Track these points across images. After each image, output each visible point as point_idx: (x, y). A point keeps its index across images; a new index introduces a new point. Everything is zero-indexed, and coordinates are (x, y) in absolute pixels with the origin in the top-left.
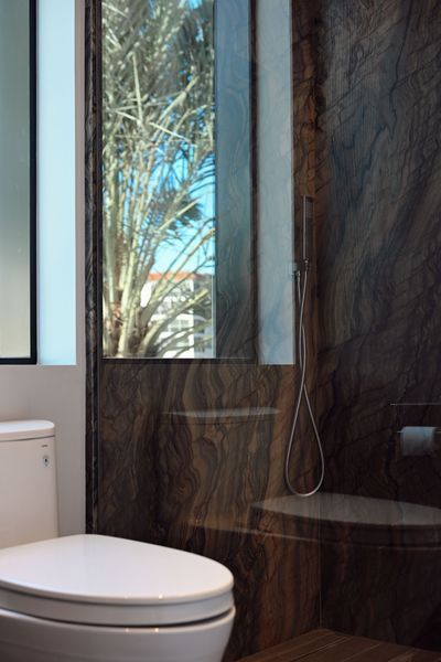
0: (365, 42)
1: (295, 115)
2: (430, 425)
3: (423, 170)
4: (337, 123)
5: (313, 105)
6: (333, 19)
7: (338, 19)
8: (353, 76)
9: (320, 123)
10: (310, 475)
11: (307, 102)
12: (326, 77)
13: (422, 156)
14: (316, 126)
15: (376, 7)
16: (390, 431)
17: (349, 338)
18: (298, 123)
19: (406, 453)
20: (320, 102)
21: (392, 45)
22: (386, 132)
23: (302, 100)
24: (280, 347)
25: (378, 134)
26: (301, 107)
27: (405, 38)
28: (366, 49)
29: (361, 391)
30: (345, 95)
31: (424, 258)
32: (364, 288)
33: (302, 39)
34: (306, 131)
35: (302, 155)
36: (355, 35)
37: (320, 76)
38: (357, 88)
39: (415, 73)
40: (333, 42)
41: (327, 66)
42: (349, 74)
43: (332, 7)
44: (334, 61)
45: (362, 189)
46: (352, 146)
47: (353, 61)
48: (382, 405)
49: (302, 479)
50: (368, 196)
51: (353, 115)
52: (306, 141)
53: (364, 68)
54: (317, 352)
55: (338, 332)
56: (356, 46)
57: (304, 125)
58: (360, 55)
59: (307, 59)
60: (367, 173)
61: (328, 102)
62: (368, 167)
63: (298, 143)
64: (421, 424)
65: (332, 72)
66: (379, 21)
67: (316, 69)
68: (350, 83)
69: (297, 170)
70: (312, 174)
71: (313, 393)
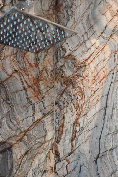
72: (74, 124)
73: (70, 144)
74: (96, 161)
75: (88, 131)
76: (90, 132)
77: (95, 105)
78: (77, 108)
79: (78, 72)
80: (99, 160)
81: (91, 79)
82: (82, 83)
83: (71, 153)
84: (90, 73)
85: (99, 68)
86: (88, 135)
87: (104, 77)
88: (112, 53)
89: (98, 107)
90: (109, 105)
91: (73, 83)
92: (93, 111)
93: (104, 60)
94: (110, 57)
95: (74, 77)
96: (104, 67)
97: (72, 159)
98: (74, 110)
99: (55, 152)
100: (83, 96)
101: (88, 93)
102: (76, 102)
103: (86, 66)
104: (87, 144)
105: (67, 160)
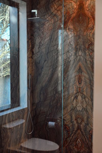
0: (42, 42)
1: (28, 56)
2: (54, 122)
3: (53, 71)
4: (36, 58)
5: (31, 53)
6: (35, 36)
7: (36, 36)
8: (40, 49)
9: (33, 57)
10: (30, 129)
12: (34, 47)
13: (53, 68)
14: (32, 57)
15: (44, 35)
16: (46, 121)
17: (38, 102)
18: (28, 58)
19: (49, 127)
20: (33, 52)
21: (48, 44)
22: (46, 62)
23: (29, 53)
24: (24, 104)
25: (44, 62)
26: (29, 54)
27: (50, 43)
28: (42, 43)
31: (53, 88)
32: (41, 92)
33: (29, 39)
35: (29, 64)
36: (40, 40)
37: (33, 47)
38: (41, 51)
39: (52, 51)
40: (36, 40)
41: (34, 45)
42: (39, 48)
43: (35, 33)
44: (36, 44)
45: (41, 73)
46: (39, 63)
47: (40, 46)
48: (45, 116)
49: (29, 130)
50: (42, 74)
51: (40, 57)
52: (30, 61)
53: (42, 48)
54: (32, 104)
55: (36, 100)
56: (40, 43)
57: (29, 58)
58: (41, 44)
59: (30, 44)
60: (42, 69)
62: (42, 68)
63: (28, 62)
64: (53, 121)
65: (35, 47)
66: (45, 38)
67: (32, 45)
68: (39, 50)
69: (28, 68)
70: (31, 67)
71: (31, 113)
73: (38, 49)
74: (47, 54)
75: (45, 45)
76: (45, 46)
77: (48, 37)
78: (41, 38)
79: (42, 26)
80: (48, 54)
81: (46, 29)
82: (43, 30)
83: (38, 52)
84: (46, 27)
85: (49, 26)
86: (44, 46)
87: (51, 29)
88: (54, 22)
89: (48, 38)
90: (52, 37)
91: (39, 29)
92: (47, 39)
93: (51, 24)
94: (53, 23)
95: (40, 27)
96: (51, 26)
97: (39, 54)
98: (40, 38)
99: (32, 52)
100: (43, 34)
101: (45, 33)
102: (40, 36)
103: (45, 24)
104: (44, 49)
105: (37, 54)
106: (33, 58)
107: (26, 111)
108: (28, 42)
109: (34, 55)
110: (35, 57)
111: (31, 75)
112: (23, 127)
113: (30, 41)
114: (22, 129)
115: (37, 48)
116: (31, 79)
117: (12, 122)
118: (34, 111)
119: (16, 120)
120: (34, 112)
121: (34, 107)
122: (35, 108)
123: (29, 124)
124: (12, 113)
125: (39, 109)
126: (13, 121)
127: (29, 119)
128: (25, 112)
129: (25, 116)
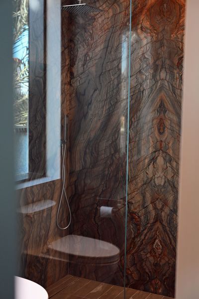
0: (90, 54)
1: (62, 81)
2: (111, 207)
3: (111, 109)
4: (79, 84)
5: (69, 75)
6: (78, 42)
7: (79, 42)
8: (85, 66)
9: (71, 83)
10: (65, 220)
11: (67, 75)
12: (75, 64)
13: (111, 104)
14: (70, 84)
15: (95, 41)
16: (96, 205)
17: (81, 169)
18: (63, 84)
19: (102, 217)
20: (72, 74)
21: (101, 57)
22: (97, 92)
23: (65, 74)
24: (54, 171)
25: (94, 92)
26: (64, 77)
27: (106, 56)
28: (90, 57)
29: (85, 189)
30: (82, 74)
31: (110, 143)
32: (87, 151)
33: (65, 49)
34: (66, 86)
35: (64, 97)
36: (86, 50)
37: (72, 64)
38: (87, 72)
39: (109, 70)
40: (78, 51)
41: (74, 60)
42: (84, 65)
43: (77, 36)
44: (78, 59)
45: (87, 113)
46: (84, 95)
47: (85, 61)
48: (93, 195)
49: (62, 222)
50: (89, 116)
51: (85, 82)
52: (66, 90)
53: (89, 64)
55: (77, 166)
56: (86, 55)
57: (65, 84)
58: (88, 58)
59: (67, 57)
60: (90, 106)
61: (75, 75)
62: (90, 104)
63: (63, 92)
64: (108, 206)
65: (77, 63)
66: (96, 46)
67: (70, 60)
68: (84, 69)
69: (63, 103)
70: (68, 103)
71: (67, 189)
72: (85, 56)
73: (82, 68)
74: (100, 77)
75: (95, 60)
76: (97, 61)
77: (101, 45)
78: (88, 46)
79: (90, 22)
80: (101, 76)
81: (99, 28)
82: (92, 30)
83: (83, 73)
84: (98, 25)
85: (105, 23)
86: (95, 62)
87: (108, 29)
88: (113, 15)
89: (102, 47)
90: (109, 45)
91: (85, 29)
92: (99, 49)
93: (108, 18)
94: (112, 17)
95: (86, 25)
96: (107, 23)
97: (83, 76)
98: (85, 47)
100: (92, 38)
101: (96, 37)
102: (87, 41)
103: (95, 19)
104: (94, 67)
105: (80, 77)
106: (73, 85)
107: (58, 186)
108: (63, 53)
109: (75, 79)
110: (76, 83)
111: (67, 116)
112: (52, 216)
113: (66, 52)
114: (51, 219)
115: (80, 66)
116: (67, 125)
117: (31, 205)
118: (73, 186)
119: (39, 200)
120: (74, 189)
121: (74, 179)
122: (75, 181)
123: (63, 210)
124: (32, 187)
125: (83, 182)
126: (33, 202)
127: (63, 202)
128: (56, 187)
129: (56, 195)
